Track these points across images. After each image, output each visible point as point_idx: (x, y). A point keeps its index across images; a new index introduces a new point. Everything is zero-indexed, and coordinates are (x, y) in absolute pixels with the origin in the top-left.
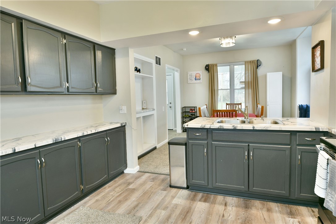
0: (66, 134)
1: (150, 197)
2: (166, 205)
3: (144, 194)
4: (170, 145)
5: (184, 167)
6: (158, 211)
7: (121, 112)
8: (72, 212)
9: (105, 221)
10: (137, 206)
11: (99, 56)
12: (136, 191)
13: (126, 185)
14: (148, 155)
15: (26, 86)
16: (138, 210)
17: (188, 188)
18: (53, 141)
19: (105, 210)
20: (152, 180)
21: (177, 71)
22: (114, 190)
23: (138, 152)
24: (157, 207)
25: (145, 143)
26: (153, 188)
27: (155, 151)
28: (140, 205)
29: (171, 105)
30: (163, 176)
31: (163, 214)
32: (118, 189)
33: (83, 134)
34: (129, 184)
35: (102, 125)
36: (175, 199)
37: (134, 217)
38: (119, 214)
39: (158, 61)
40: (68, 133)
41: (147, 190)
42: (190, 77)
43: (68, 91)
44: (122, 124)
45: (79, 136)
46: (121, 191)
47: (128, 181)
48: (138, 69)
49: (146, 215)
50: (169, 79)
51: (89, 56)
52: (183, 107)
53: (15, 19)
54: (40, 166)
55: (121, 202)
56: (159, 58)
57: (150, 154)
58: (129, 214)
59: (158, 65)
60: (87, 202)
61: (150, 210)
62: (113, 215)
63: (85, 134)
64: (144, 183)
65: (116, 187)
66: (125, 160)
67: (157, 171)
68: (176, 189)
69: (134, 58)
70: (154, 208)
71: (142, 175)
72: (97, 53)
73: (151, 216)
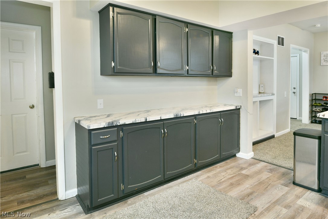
0: (184, 111)
1: (267, 188)
2: (288, 204)
3: (259, 183)
4: (297, 137)
5: (315, 164)
6: (278, 208)
7: (236, 95)
8: (186, 181)
9: (216, 199)
10: (251, 194)
11: (216, 40)
12: (250, 178)
13: (238, 169)
14: (264, 142)
15: (156, 69)
16: (252, 199)
17: (319, 191)
18: (174, 116)
19: (217, 189)
20: (269, 171)
21: (305, 51)
22: (225, 171)
23: (253, 138)
24: (277, 202)
25: (260, 129)
26: (270, 179)
27: (272, 140)
28: (255, 194)
29: (295, 91)
30: (283, 170)
31: (284, 213)
32: (229, 171)
33: (199, 112)
34: (242, 169)
35: (216, 106)
36: (300, 200)
37: (248, 205)
38: (231, 197)
39: (281, 41)
40: (186, 111)
41: (263, 180)
42: (325, 58)
43: (188, 74)
44: (237, 107)
45: (195, 114)
46: (232, 173)
47: (241, 166)
48: (256, 51)
49: (262, 207)
50: (294, 61)
51: (207, 41)
52: (313, 94)
53: (151, 16)
54: (163, 135)
55: (233, 185)
56: (282, 38)
57: (266, 142)
58: (243, 199)
59: (281, 46)
60: (199, 176)
61: (268, 203)
62: (224, 196)
63: (201, 113)
64: (260, 171)
65: (228, 169)
66: (238, 143)
67: (275, 162)
68: (303, 188)
69: (253, 40)
70: (272, 202)
71: (257, 163)
72: (215, 38)
73: (268, 209)
